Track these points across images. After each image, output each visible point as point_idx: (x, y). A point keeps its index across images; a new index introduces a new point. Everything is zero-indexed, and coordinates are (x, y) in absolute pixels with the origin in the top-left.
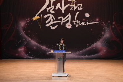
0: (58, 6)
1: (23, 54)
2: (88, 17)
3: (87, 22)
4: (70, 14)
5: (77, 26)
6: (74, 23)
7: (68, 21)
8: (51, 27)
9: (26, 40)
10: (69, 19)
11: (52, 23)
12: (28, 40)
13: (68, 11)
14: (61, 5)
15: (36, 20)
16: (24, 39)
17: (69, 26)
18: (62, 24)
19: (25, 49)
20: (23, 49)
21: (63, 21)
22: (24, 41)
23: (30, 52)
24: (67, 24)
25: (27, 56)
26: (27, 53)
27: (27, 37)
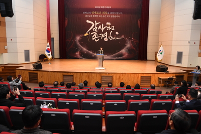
0: (100, 27)
1: (79, 56)
2: (118, 34)
3: (117, 38)
4: (107, 32)
5: (111, 39)
6: (109, 38)
7: (105, 37)
8: (95, 40)
9: (80, 48)
10: (106, 35)
11: (96, 37)
12: (82, 48)
13: (105, 30)
14: (101, 27)
15: (86, 36)
17: (106, 39)
21: (102, 37)
26: (81, 55)
27: (81, 46)
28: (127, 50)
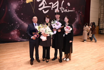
1: (17, 37)
2: (69, 6)
3: (69, 10)
4: (58, 1)
5: (62, 12)
6: (61, 10)
7: (56, 8)
9: (19, 23)
10: (58, 5)
11: (44, 7)
12: (21, 23)
15: (29, 3)
16: (17, 23)
18: (52, 9)
19: (18, 32)
20: (16, 32)
21: (53, 7)
22: (17, 24)
24: (55, 10)
25: (21, 39)
26: (20, 36)
27: (20, 20)
28: (75, 25)
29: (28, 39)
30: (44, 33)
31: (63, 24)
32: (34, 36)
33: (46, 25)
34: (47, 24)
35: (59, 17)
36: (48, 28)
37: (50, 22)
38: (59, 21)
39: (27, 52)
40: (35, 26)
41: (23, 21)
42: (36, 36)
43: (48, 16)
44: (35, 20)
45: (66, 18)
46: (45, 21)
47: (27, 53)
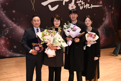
1: (4, 50)
3: (92, 5)
6: (79, 4)
8: (50, 6)
9: (8, 26)
11: (50, 0)
12: (12, 26)
16: (4, 25)
19: (6, 41)
22: (5, 28)
23: (15, 47)
24: (70, 5)
25: (10, 53)
27: (10, 21)
28: (103, 30)
29: (23, 54)
30: (52, 45)
31: (84, 29)
32: (34, 49)
33: (55, 30)
34: (57, 30)
35: (76, 18)
36: (58, 37)
37: (62, 25)
38: (77, 24)
39: (22, 76)
40: (36, 32)
41: (15, 23)
42: (37, 48)
43: (57, 16)
44: (37, 22)
45: (88, 18)
46: (53, 24)
47: (20, 78)
